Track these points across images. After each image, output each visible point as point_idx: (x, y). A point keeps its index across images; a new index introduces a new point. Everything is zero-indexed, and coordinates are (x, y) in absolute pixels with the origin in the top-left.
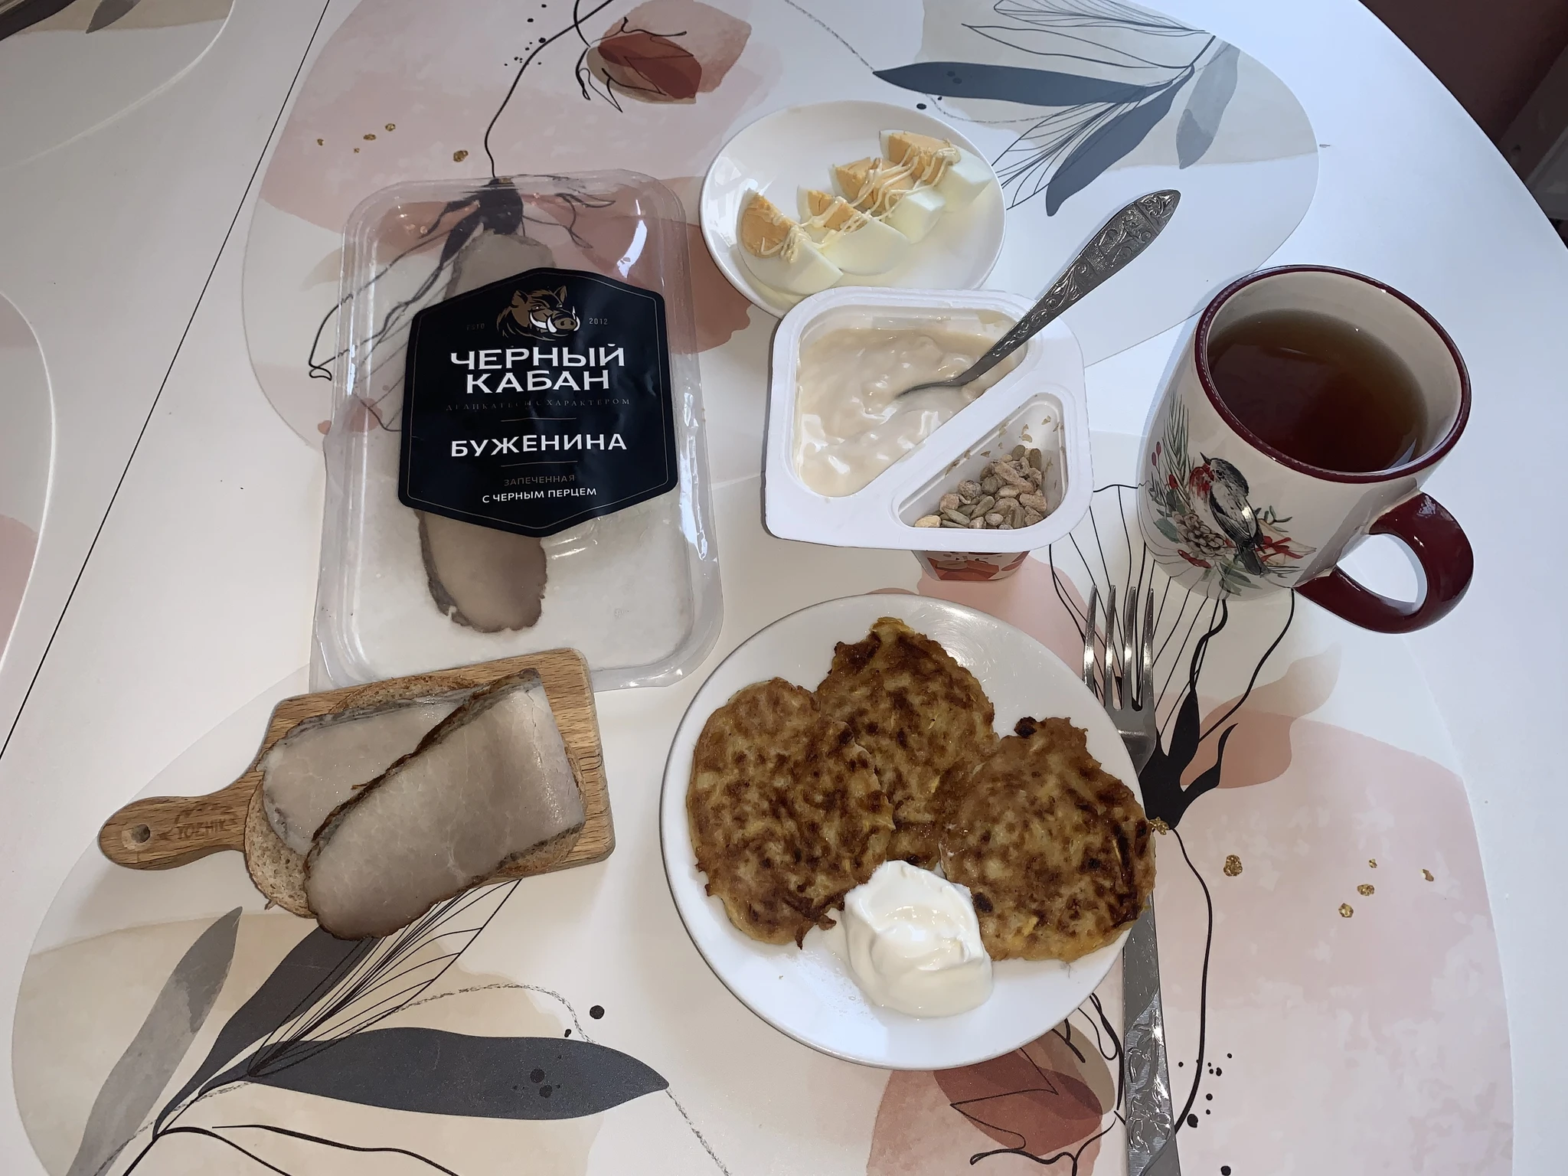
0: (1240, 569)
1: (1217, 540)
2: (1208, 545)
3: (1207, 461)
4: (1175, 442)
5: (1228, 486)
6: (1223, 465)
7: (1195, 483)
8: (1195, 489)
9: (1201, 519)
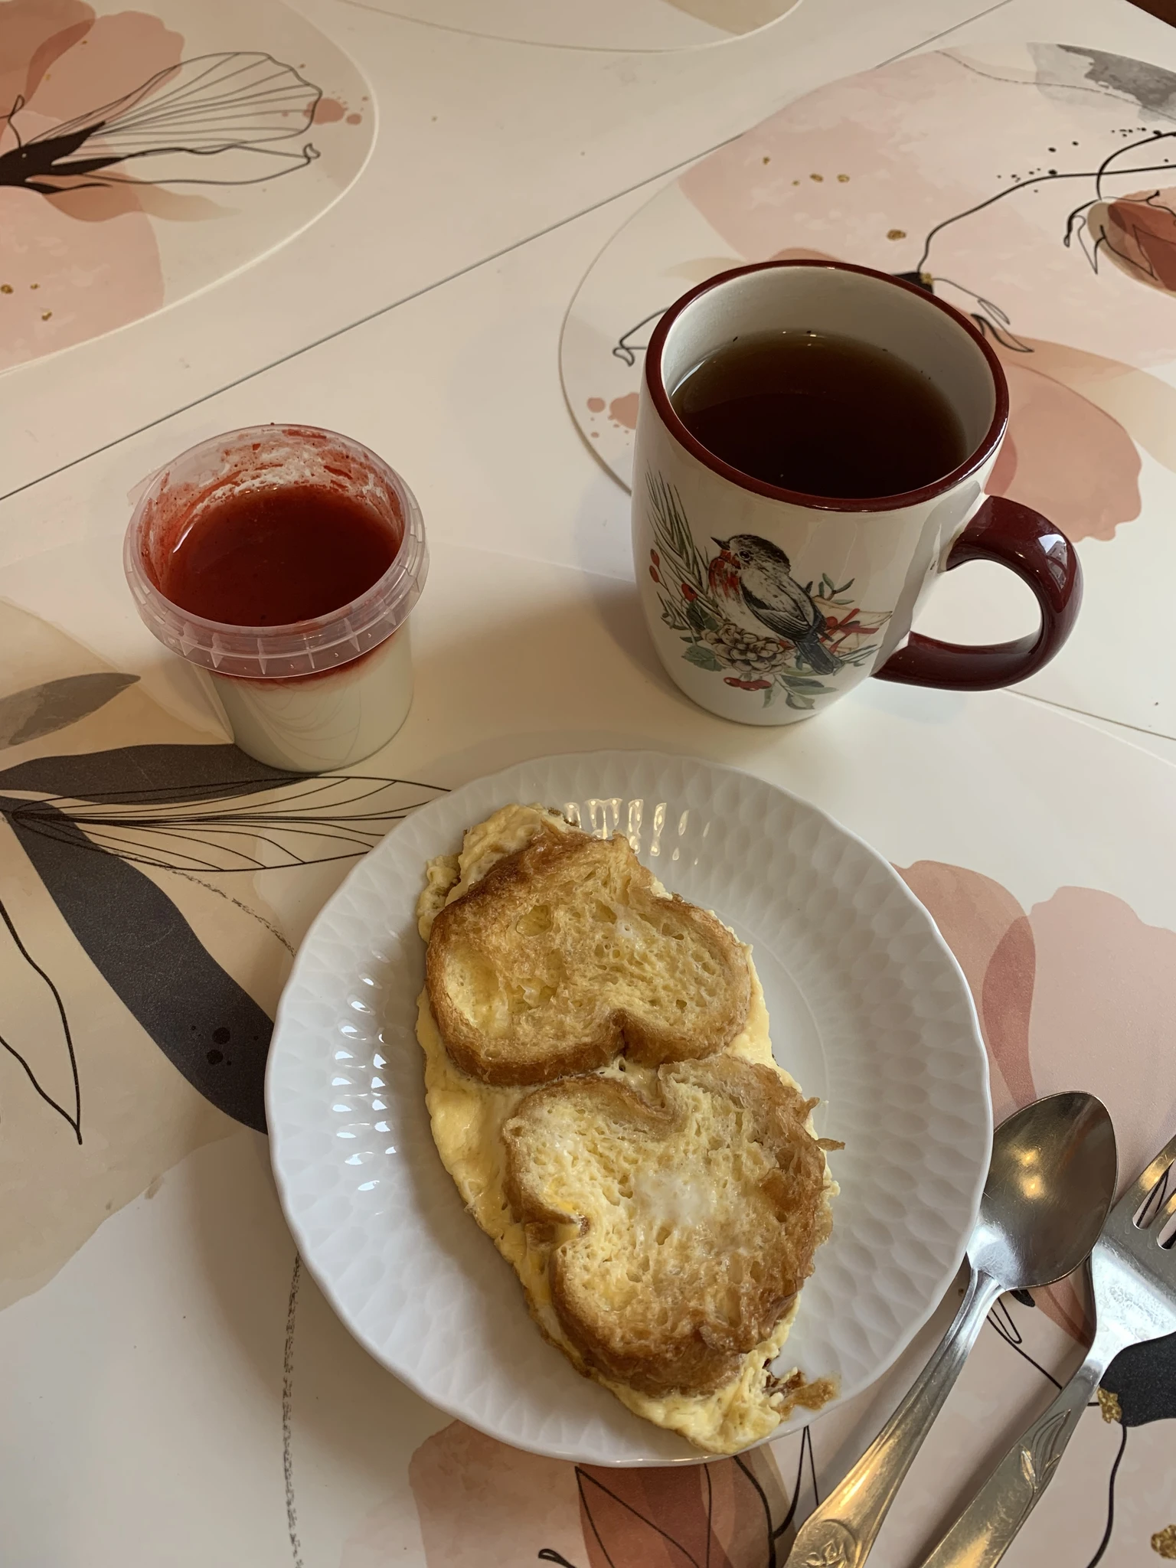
0: (806, 674)
1: (770, 646)
2: (760, 659)
3: (724, 545)
4: (673, 538)
5: (761, 568)
6: (747, 542)
7: (718, 582)
8: (720, 590)
9: (740, 626)
